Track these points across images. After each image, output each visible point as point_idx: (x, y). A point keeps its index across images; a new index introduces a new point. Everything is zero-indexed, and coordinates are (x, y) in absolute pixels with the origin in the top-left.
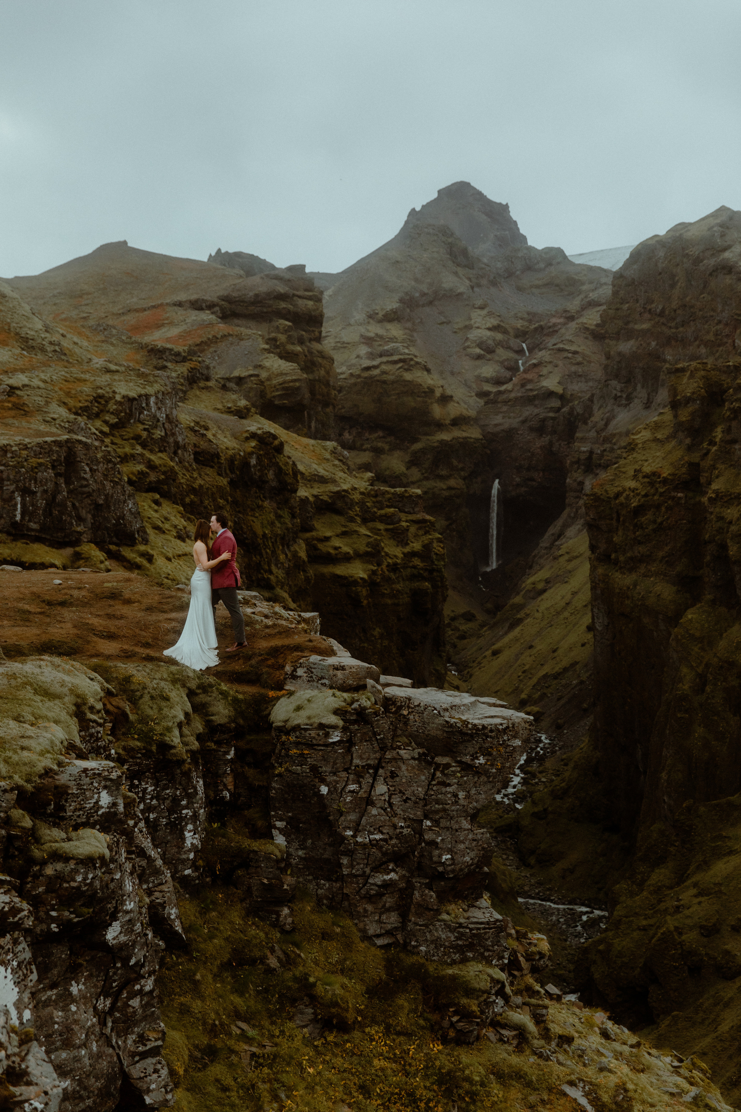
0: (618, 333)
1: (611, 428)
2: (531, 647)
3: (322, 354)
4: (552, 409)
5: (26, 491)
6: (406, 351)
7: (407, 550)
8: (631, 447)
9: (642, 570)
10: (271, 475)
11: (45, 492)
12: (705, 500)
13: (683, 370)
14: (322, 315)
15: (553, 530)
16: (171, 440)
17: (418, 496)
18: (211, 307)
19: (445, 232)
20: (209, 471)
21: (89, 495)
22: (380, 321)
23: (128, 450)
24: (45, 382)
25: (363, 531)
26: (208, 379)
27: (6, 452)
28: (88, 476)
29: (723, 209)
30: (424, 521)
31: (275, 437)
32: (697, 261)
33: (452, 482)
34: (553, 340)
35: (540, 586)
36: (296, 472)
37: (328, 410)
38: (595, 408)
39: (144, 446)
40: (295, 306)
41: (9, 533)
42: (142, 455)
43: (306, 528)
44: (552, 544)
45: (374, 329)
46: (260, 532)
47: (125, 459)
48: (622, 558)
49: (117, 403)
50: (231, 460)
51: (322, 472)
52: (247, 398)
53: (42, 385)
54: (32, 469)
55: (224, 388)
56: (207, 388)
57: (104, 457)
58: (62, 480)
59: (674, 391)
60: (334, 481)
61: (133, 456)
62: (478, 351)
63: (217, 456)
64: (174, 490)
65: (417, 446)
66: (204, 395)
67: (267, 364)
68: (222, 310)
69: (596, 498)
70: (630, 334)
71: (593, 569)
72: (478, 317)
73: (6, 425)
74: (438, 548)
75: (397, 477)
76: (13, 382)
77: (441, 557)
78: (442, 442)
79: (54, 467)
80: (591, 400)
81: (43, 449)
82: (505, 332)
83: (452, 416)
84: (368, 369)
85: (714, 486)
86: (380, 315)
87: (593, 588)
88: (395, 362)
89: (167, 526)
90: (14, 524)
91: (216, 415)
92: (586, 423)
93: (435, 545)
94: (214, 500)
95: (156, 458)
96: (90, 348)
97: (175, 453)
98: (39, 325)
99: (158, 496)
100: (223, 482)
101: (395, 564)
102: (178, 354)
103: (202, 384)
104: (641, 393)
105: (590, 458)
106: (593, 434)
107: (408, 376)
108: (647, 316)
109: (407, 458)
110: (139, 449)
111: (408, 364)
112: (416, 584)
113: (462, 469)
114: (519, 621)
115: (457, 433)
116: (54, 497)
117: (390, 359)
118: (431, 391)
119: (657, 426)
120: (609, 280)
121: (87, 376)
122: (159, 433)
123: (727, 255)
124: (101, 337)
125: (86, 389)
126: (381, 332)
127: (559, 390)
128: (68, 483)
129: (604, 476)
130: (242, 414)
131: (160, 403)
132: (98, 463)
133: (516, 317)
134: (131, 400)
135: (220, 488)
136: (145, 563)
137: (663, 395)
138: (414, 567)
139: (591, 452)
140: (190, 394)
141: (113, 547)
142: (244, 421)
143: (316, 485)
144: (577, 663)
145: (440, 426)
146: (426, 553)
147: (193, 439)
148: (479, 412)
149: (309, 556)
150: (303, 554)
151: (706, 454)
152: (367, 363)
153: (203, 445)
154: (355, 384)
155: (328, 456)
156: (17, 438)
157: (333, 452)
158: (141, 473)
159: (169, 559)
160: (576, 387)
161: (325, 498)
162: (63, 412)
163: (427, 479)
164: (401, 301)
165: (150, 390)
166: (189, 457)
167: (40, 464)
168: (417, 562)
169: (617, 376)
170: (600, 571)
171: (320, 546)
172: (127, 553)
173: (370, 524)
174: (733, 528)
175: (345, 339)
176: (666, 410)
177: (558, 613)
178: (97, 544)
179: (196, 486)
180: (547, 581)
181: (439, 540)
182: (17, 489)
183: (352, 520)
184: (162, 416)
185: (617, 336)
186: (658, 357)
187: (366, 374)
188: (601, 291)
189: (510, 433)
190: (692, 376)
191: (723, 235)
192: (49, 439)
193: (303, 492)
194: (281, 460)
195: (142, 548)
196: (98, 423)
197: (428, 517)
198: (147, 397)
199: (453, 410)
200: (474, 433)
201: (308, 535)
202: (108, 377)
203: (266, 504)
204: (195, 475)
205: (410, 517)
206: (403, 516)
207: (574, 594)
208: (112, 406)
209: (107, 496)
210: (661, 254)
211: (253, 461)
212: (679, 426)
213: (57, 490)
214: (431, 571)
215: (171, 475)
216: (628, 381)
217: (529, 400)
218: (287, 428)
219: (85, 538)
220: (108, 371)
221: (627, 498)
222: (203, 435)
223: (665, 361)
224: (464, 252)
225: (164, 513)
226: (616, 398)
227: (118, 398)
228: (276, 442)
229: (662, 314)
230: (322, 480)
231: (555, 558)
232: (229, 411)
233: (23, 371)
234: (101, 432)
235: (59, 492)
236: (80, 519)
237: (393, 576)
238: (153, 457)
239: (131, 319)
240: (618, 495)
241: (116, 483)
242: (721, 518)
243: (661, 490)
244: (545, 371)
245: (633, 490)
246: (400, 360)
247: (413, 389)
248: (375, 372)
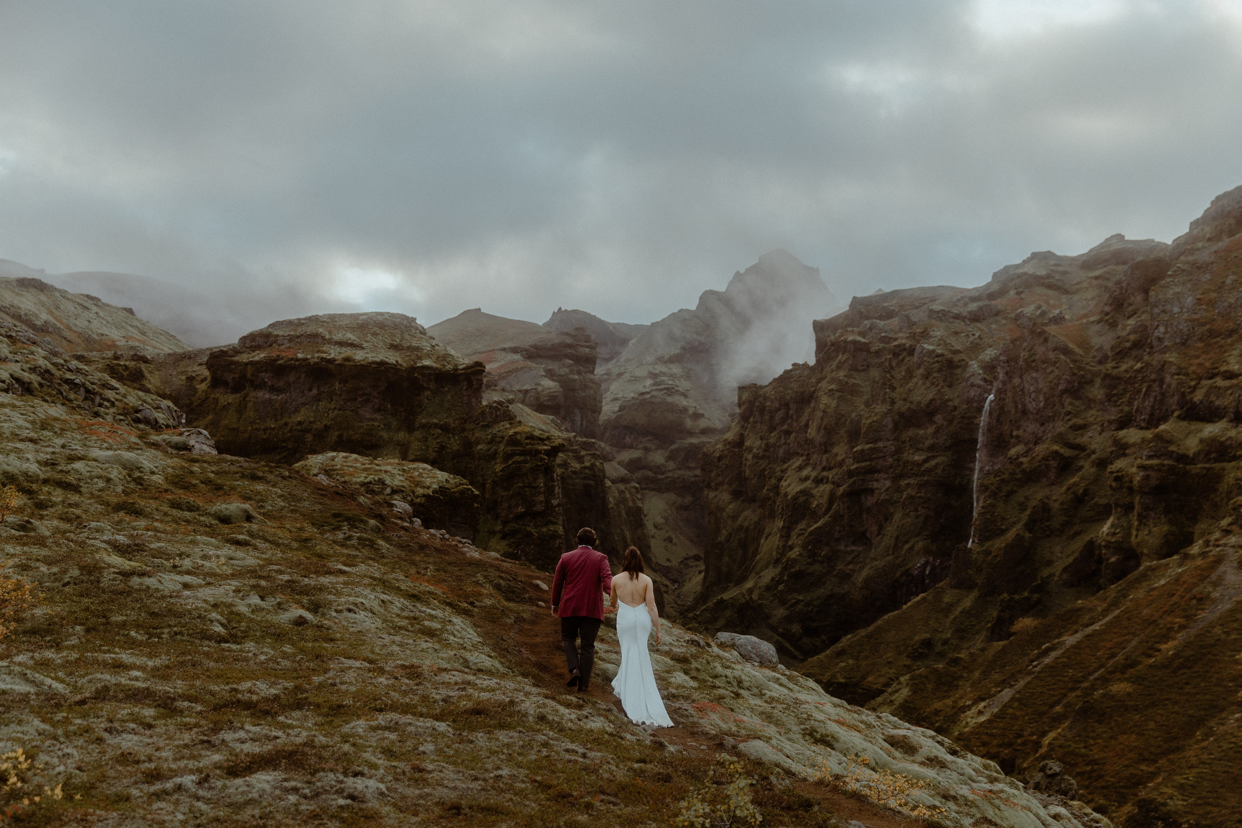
6: (670, 382)
22: (665, 362)
45: (660, 368)
65: (674, 447)
68: (530, 353)
78: (691, 444)
83: (701, 428)
84: (642, 394)
86: (666, 358)
88: (661, 390)
107: (669, 399)
111: (670, 391)
115: (704, 439)
117: (658, 387)
118: (685, 410)
126: (664, 369)
145: (691, 434)
152: (644, 390)
154: (634, 404)
163: (679, 469)
175: (637, 374)
187: (641, 398)
199: (703, 423)
246: (665, 389)
247: (672, 408)
248: (648, 396)
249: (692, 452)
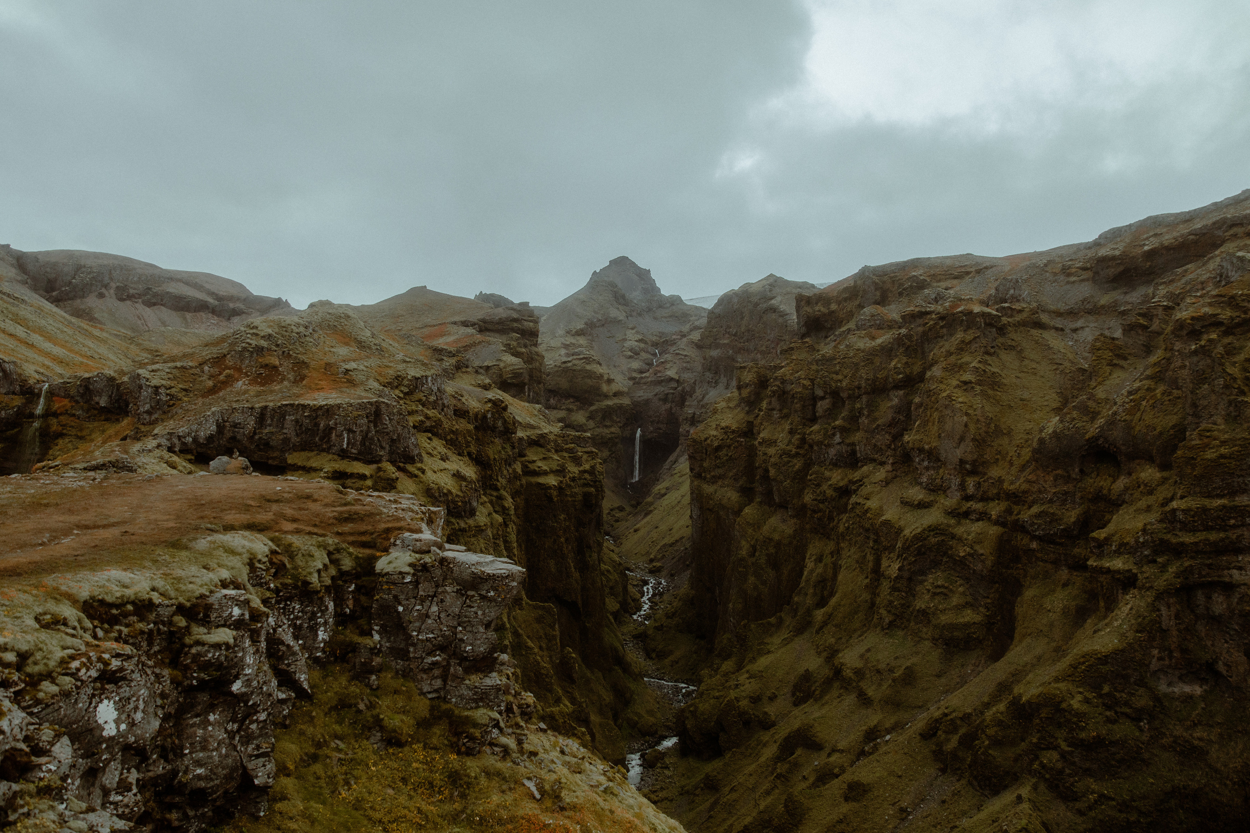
0: (710, 345)
1: (706, 400)
2: (657, 527)
3: (537, 354)
4: (672, 388)
5: (350, 431)
6: (588, 353)
7: (581, 469)
8: (715, 412)
9: (720, 483)
10: (500, 423)
11: (362, 431)
12: (756, 443)
13: (744, 367)
14: (538, 331)
15: (672, 458)
16: (440, 402)
17: (589, 438)
18: (473, 325)
19: (613, 285)
20: (462, 420)
21: (388, 434)
22: (573, 335)
23: (414, 408)
24: (367, 367)
25: (556, 457)
26: (467, 367)
27: (339, 408)
28: (387, 423)
29: (771, 275)
30: (592, 452)
31: (502, 402)
32: (756, 305)
33: (613, 429)
34: (674, 349)
35: (663, 491)
36: (515, 422)
37: (541, 386)
38: (697, 388)
39: (423, 405)
40: (523, 325)
41: (339, 455)
42: (422, 411)
43: (522, 455)
44: (671, 467)
45: (570, 340)
46: (492, 457)
47: (411, 413)
48: (708, 476)
49: (409, 380)
50: (476, 415)
51: (532, 422)
52: (491, 378)
53: (365, 369)
54: (355, 417)
55: (477, 372)
56: (466, 372)
57: (398, 412)
58: (372, 425)
59: (739, 380)
60: (539, 428)
61: (417, 411)
62: (630, 353)
63: (468, 412)
64: (440, 431)
65: (593, 408)
66: (465, 376)
67: (504, 358)
68: (480, 326)
69: (694, 441)
70: (718, 346)
71: (692, 482)
72: (630, 334)
73: (342, 392)
74: (599, 468)
75: (581, 426)
76: (347, 367)
77: (601, 473)
78: (608, 406)
79: (367, 417)
80: (695, 383)
81: (362, 406)
82: (646, 343)
83: (614, 391)
84: (565, 362)
85: (762, 435)
86: (573, 332)
87: (692, 493)
88: (581, 358)
89: (435, 453)
90: (343, 450)
91: (471, 387)
92: (691, 397)
93: (598, 466)
94: (465, 438)
95: (430, 413)
96: (399, 348)
97: (443, 410)
98: (369, 334)
99: (430, 435)
100: (471, 427)
101: (574, 477)
102: (451, 352)
103: (464, 370)
104: (723, 380)
105: (693, 417)
106: (695, 403)
107: (588, 367)
108: (727, 336)
109: (587, 415)
110: (420, 407)
111: (588, 360)
112: (586, 489)
113: (619, 422)
114: (651, 511)
115: (616, 401)
116: (367, 435)
117: (578, 357)
118: (602, 376)
119: (729, 400)
120: (706, 315)
121: (392, 364)
122: (432, 398)
123: (773, 302)
124: (406, 341)
125: (391, 372)
126: (573, 341)
127: (676, 377)
128: (375, 426)
129: (701, 427)
130: (486, 388)
131: (434, 380)
132: (394, 415)
133: (652, 334)
134: (417, 379)
135: (469, 431)
136: (420, 474)
137: (734, 383)
138: (585, 479)
139: (694, 414)
140: (457, 375)
141: (401, 465)
142: (485, 392)
143: (528, 430)
144: (683, 537)
145: (606, 396)
146: (592, 471)
147: (454, 402)
148: (629, 389)
149: (523, 471)
150: (519, 470)
151: (757, 416)
152: (565, 359)
153: (459, 405)
154: (557, 371)
155: (536, 413)
156: (347, 400)
157: (539, 411)
158: (422, 421)
159: (435, 472)
160: (686, 376)
161: (533, 437)
162: (376, 385)
163: (598, 427)
164: (586, 324)
165: (428, 373)
166: (451, 412)
167: (359, 415)
168: (587, 476)
169: (709, 370)
170: (696, 483)
171: (530, 465)
172: (410, 468)
173: (560, 453)
174: (772, 460)
175: (551, 345)
176: (735, 390)
177: (673, 508)
178: (391, 462)
179: (454, 429)
180: (667, 489)
181: (600, 464)
182: (345, 429)
183: (549, 451)
184: (435, 388)
185: (710, 347)
186: (733, 360)
187: (564, 366)
188: (701, 321)
189: (647, 402)
190: (749, 371)
191: (770, 291)
192: (365, 401)
193: (520, 434)
194: (506, 415)
195: (419, 465)
196: (397, 392)
197: (594, 450)
198: (427, 377)
199: (614, 387)
200: (626, 401)
201: (523, 459)
202: (404, 364)
203: (497, 440)
204: (454, 423)
205: (584, 450)
206: (579, 449)
207: (683, 496)
208: (406, 382)
209: (399, 434)
210: (736, 300)
211: (489, 416)
212: (742, 400)
213: (368, 431)
214: (595, 482)
215: (439, 423)
216: (716, 373)
217: (659, 382)
218: (514, 396)
219: (384, 459)
220: (405, 361)
221: (712, 440)
222: (460, 400)
223: (737, 362)
224: (623, 297)
225: (434, 445)
226: (709, 382)
227: (409, 377)
228: (503, 405)
229: (735, 335)
230: (532, 427)
231: (672, 475)
232: (479, 386)
233: (354, 361)
234: (399, 397)
235: (370, 432)
236: (382, 448)
237: (572, 483)
238: (428, 412)
239: (426, 331)
240: (706, 439)
241: (404, 427)
242: (765, 454)
243: (731, 437)
244: (668, 366)
245: (715, 436)
246: (584, 358)
247: (590, 375)
248: (570, 364)
249: (607, 414)
